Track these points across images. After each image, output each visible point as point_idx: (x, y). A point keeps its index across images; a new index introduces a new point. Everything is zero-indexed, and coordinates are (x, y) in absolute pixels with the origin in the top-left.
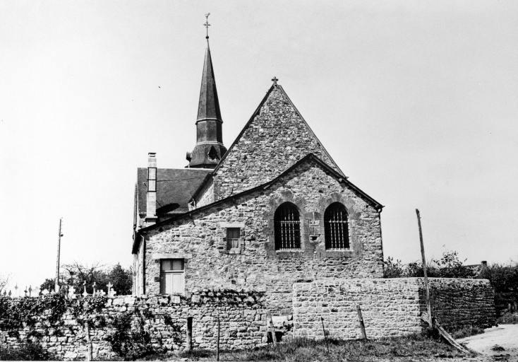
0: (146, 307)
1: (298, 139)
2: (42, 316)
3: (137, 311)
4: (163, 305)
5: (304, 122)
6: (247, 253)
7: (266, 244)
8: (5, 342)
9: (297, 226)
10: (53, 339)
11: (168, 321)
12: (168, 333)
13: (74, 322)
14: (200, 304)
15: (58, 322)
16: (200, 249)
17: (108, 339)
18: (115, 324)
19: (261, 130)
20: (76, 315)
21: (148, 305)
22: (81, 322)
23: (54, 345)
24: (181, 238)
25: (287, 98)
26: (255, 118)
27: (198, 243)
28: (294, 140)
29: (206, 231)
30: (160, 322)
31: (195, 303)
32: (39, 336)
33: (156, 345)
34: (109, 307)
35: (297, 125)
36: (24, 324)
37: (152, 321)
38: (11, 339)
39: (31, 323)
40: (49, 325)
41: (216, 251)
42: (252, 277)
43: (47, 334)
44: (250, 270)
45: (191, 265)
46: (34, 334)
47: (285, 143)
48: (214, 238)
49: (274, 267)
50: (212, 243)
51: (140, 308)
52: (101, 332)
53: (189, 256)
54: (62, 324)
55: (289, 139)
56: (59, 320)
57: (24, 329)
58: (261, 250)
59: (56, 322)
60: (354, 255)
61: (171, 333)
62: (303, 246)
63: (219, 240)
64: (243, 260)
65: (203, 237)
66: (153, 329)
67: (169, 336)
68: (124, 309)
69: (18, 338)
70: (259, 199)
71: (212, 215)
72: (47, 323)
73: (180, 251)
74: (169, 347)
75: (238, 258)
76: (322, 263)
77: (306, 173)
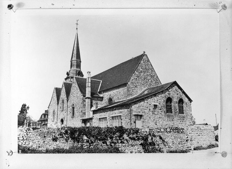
0: (153, 132)
1: (151, 74)
2: (116, 136)
3: (150, 134)
4: (159, 132)
5: (153, 68)
6: (160, 114)
7: (164, 111)
8: (101, 146)
9: (171, 106)
10: (120, 144)
11: (161, 138)
12: (161, 142)
13: (128, 138)
14: (170, 132)
15: (122, 138)
16: (147, 111)
17: (141, 144)
18: (143, 139)
19: (141, 69)
20: (128, 135)
21: (154, 132)
22: (130, 138)
23: (121, 147)
24: (141, 107)
25: (148, 59)
26: (139, 65)
27: (146, 110)
28: (150, 74)
29: (148, 105)
30: (158, 138)
31: (169, 132)
32: (115, 143)
33: (157, 147)
34: (140, 132)
35: (151, 69)
36: (109, 138)
37: (155, 138)
38: (104, 144)
39: (111, 138)
40: (118, 139)
41: (151, 113)
42: (161, 123)
43: (118, 143)
44: (160, 120)
45: (144, 117)
46: (113, 143)
47: (148, 75)
48: (150, 108)
49: (166, 119)
50: (150, 110)
51: (151, 133)
52: (138, 142)
53: (144, 114)
54: (123, 138)
55: (149, 74)
56: (122, 137)
57: (109, 141)
58: (163, 113)
59: (121, 138)
60: (186, 117)
61: (162, 142)
62: (173, 113)
63: (152, 109)
64: (158, 117)
65: (147, 107)
66: (156, 141)
67: (161, 143)
68: (145, 133)
69: (107, 144)
70: (162, 95)
71: (149, 100)
72: (118, 138)
73: (141, 112)
74: (162, 147)
75: (157, 116)
76: (178, 119)
77: (174, 88)
